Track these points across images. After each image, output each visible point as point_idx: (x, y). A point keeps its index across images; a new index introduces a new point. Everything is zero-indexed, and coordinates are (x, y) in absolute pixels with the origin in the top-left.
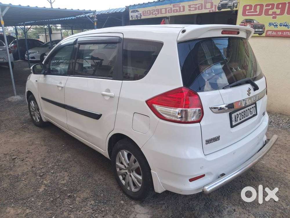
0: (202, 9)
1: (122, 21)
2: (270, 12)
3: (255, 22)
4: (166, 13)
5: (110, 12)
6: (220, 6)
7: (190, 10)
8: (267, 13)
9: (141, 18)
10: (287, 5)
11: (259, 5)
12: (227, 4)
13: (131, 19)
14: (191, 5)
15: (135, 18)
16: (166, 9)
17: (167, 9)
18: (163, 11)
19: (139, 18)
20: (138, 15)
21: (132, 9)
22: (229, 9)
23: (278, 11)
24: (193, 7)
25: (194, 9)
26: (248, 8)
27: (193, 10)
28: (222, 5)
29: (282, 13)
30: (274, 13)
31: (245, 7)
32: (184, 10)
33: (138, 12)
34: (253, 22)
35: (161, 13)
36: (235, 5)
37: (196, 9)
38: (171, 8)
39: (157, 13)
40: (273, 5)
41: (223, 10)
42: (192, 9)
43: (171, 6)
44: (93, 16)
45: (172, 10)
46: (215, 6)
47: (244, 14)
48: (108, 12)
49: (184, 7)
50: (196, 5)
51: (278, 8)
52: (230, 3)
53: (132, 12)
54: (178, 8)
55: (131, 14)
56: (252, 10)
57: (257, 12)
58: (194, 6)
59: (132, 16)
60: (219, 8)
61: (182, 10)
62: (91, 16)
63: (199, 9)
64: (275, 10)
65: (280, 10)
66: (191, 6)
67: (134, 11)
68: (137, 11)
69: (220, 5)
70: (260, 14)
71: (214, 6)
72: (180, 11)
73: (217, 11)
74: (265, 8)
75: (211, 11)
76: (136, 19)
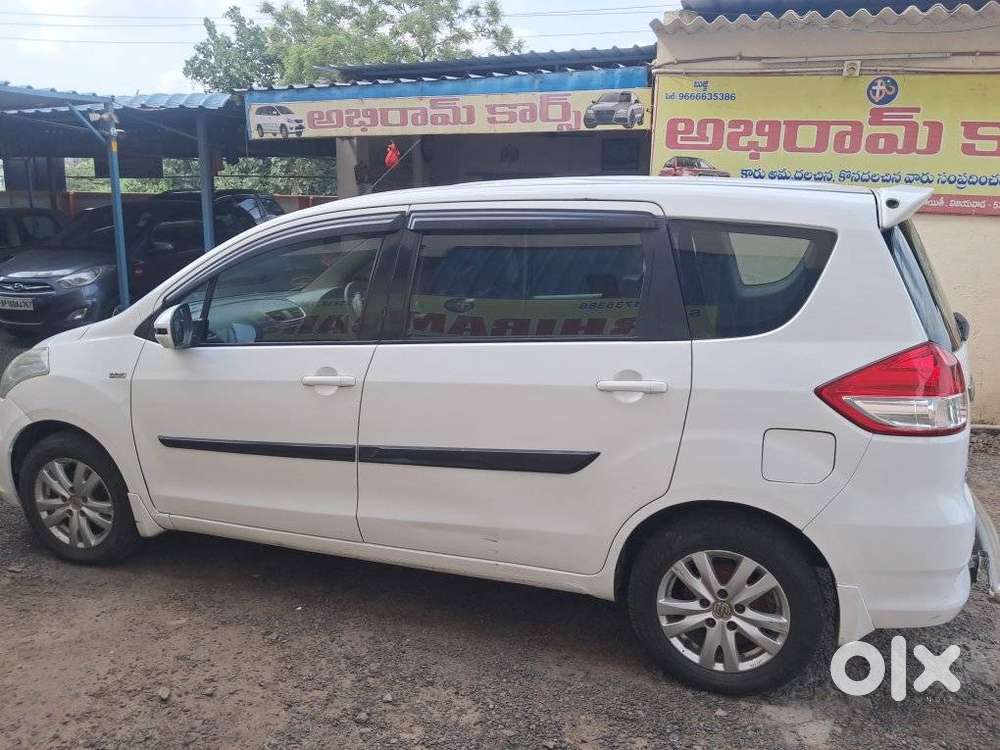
0: (533, 119)
1: (196, 142)
2: (743, 141)
3: (703, 165)
4: (404, 123)
5: (156, 105)
6: (593, 117)
7: (492, 121)
8: (733, 144)
9: (304, 135)
10: (783, 127)
11: (711, 121)
12: (613, 111)
13: (255, 135)
14: (495, 106)
15: (275, 134)
16: (403, 112)
17: (410, 113)
18: (394, 117)
19: (290, 136)
20: (288, 125)
21: (259, 101)
22: (620, 127)
23: (763, 141)
24: (504, 113)
25: (506, 118)
26: (681, 127)
27: (505, 122)
28: (597, 113)
29: (772, 146)
30: (753, 145)
31: (673, 123)
32: (471, 120)
33: (290, 112)
34: (699, 165)
35: (385, 123)
36: (638, 116)
37: (512, 119)
38: (424, 111)
39: (368, 121)
40: (748, 124)
41: (600, 128)
42: (498, 118)
43: (426, 102)
44: (105, 116)
45: (429, 116)
46: (578, 113)
47: (671, 142)
48: (143, 106)
49: (471, 110)
50: (515, 106)
51: (760, 132)
52: (621, 110)
53: (260, 111)
54: (449, 112)
55: (254, 119)
56: (694, 134)
57: (707, 139)
58: (506, 109)
59: (259, 127)
60: (588, 121)
61: (464, 118)
62: (95, 117)
63: (524, 120)
64: (754, 137)
65: (766, 138)
66: (498, 109)
67: (273, 109)
68: (284, 111)
69: (591, 111)
70: (716, 146)
71: (573, 115)
72: (457, 121)
73: (583, 128)
74: (727, 131)
75: (565, 129)
76: (279, 136)
